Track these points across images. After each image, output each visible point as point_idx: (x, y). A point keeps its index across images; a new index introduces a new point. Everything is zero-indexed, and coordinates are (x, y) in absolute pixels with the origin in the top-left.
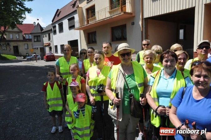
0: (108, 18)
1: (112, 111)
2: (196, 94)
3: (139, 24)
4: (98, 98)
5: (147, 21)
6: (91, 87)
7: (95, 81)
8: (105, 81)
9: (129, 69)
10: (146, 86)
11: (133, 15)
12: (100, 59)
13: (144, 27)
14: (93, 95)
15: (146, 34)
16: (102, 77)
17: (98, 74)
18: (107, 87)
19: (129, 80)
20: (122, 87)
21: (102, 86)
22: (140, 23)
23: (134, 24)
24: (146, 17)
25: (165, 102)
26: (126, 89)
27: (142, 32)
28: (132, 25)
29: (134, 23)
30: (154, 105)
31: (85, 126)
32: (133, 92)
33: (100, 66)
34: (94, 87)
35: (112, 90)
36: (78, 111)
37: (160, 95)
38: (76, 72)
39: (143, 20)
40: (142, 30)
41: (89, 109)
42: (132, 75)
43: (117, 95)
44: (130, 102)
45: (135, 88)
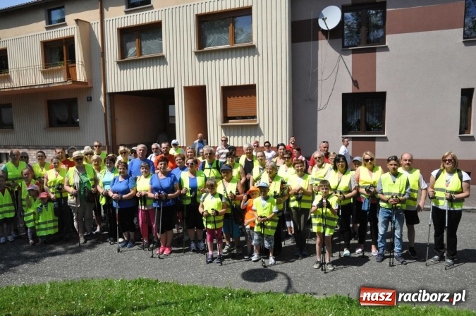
0: (42, 87)
1: (71, 200)
2: (121, 179)
3: (100, 102)
4: (58, 196)
5: (113, 97)
6: (50, 187)
7: (55, 182)
8: (63, 180)
9: (82, 170)
10: (96, 181)
11: (89, 85)
12: (58, 163)
13: (108, 106)
14: (53, 193)
15: (111, 117)
16: (60, 178)
17: (57, 176)
18: (65, 184)
19: (83, 177)
20: (78, 182)
21: (60, 184)
22: (102, 99)
23: (91, 100)
24: (111, 91)
25: (107, 187)
26: (81, 183)
27: (105, 114)
28: (88, 100)
29: (91, 98)
30: (101, 190)
31: (48, 220)
32: (86, 185)
33: (58, 169)
34: (54, 186)
35: (70, 186)
36: (41, 206)
37: (105, 184)
38: (30, 175)
39: (107, 95)
40: (105, 111)
41: (51, 206)
42: (85, 174)
43: (75, 188)
44: (85, 192)
45: (88, 182)
